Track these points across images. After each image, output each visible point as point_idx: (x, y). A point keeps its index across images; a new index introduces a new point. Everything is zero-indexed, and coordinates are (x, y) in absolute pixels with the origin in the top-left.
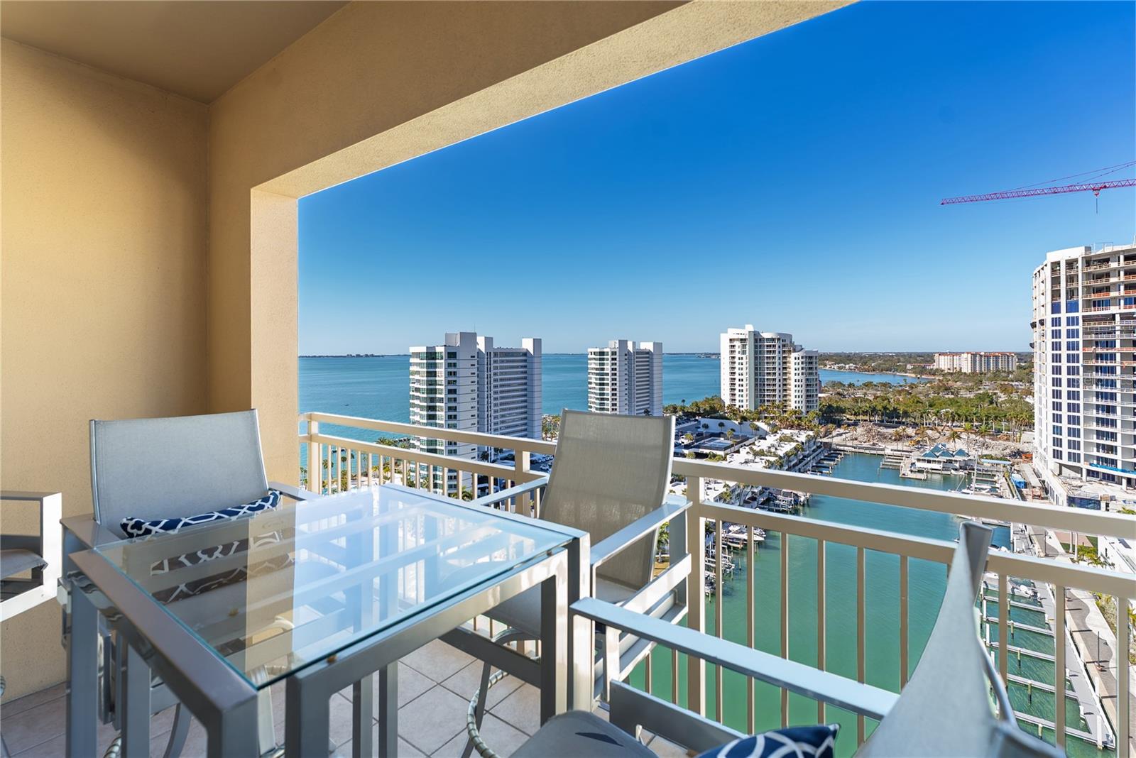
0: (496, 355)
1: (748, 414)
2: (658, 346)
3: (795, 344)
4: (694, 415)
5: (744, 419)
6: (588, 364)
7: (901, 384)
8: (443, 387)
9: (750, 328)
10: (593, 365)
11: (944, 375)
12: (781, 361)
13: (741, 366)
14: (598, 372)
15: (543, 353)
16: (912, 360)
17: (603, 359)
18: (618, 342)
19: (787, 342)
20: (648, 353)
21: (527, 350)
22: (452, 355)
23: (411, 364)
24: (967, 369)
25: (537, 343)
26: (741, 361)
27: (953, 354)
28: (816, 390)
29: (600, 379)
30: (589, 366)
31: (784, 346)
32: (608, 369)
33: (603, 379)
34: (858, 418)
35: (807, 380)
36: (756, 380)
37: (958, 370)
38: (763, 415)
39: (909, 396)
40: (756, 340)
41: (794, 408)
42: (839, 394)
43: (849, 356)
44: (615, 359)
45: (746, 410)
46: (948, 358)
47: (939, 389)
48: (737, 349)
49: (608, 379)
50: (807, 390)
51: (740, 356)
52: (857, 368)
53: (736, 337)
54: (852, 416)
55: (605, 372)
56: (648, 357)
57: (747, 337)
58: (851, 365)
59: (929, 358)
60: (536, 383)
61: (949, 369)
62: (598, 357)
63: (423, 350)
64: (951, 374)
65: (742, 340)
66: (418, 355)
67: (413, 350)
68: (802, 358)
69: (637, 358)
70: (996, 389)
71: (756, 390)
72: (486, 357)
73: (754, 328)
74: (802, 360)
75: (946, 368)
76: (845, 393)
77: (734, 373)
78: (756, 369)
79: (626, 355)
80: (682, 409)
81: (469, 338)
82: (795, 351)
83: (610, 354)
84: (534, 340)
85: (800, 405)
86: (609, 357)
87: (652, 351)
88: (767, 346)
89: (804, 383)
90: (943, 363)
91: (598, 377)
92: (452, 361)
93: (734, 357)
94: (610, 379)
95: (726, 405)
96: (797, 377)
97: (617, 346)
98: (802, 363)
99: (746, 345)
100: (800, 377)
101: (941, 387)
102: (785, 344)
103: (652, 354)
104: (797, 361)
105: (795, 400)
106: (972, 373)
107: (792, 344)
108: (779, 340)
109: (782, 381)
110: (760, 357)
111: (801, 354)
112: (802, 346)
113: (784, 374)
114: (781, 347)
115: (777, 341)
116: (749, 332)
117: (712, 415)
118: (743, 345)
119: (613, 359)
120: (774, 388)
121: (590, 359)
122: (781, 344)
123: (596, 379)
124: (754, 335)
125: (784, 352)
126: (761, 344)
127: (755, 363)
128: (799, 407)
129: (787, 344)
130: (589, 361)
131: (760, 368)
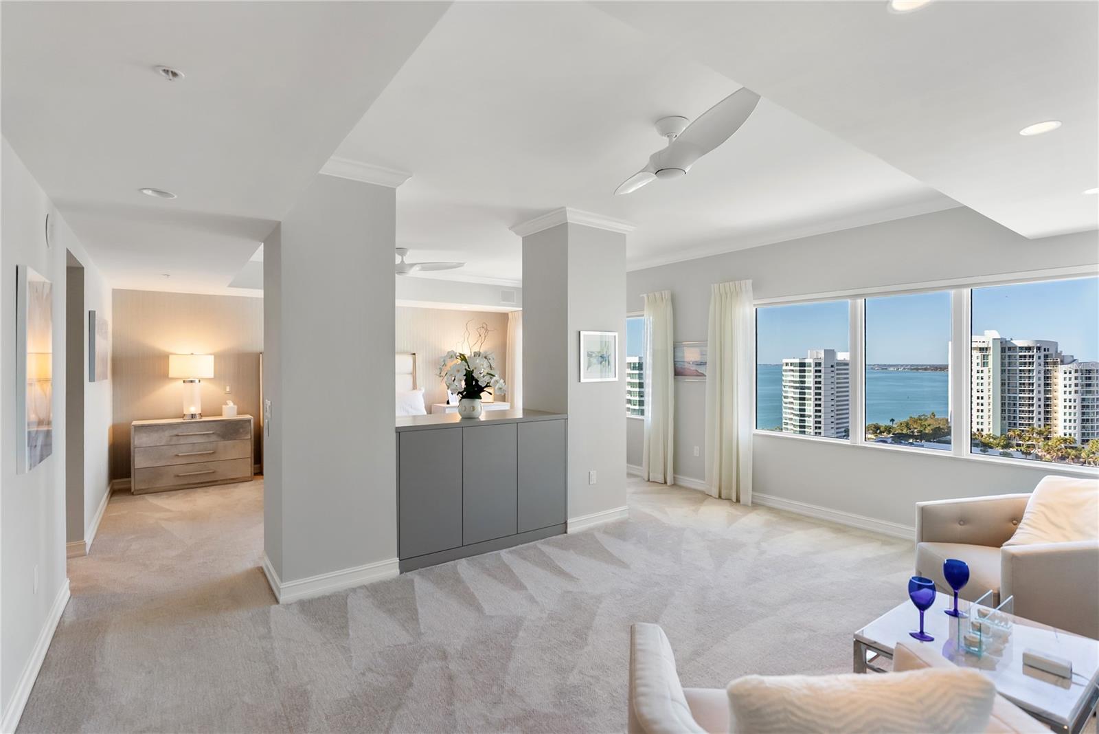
1: (991, 440)
3: (1063, 354)
5: (987, 445)
9: (994, 334)
10: (790, 377)
12: (1042, 375)
13: (980, 381)
14: (798, 385)
17: (804, 371)
18: (823, 352)
19: (1051, 351)
20: (844, 364)
26: (980, 375)
29: (800, 393)
30: (784, 378)
31: (1046, 356)
32: (810, 381)
33: (804, 393)
35: (1083, 400)
36: (1003, 398)
38: (1014, 442)
40: (1003, 350)
41: (1063, 436)
44: (820, 371)
45: (989, 436)
49: (810, 394)
50: (1083, 414)
51: (980, 368)
55: (806, 385)
56: (848, 370)
57: (991, 345)
62: (798, 368)
65: (981, 349)
66: (632, 365)
68: (1076, 371)
69: (837, 369)
71: (1003, 411)
73: (999, 333)
74: (1076, 375)
78: (1003, 384)
79: (832, 366)
82: (1062, 362)
83: (813, 365)
85: (1072, 431)
86: (812, 369)
88: (1021, 356)
89: (1078, 404)
91: (798, 391)
94: (813, 394)
96: (1068, 396)
97: (822, 356)
98: (1076, 378)
99: (988, 355)
100: (1073, 396)
102: (1049, 356)
104: (1068, 375)
105: (1064, 424)
107: (1058, 354)
108: (1039, 349)
109: (1042, 400)
110: (1009, 370)
111: (1072, 367)
112: (1072, 356)
113: (1047, 392)
114: (1042, 358)
115: (1035, 350)
116: (994, 339)
117: (941, 439)
118: (984, 355)
119: (816, 371)
120: (1031, 409)
121: (786, 371)
122: (1042, 354)
123: (795, 393)
124: (1001, 343)
125: (1046, 363)
126: (1011, 354)
127: (1002, 377)
128: (1070, 435)
129: (1052, 354)
130: (784, 373)
131: (1009, 383)
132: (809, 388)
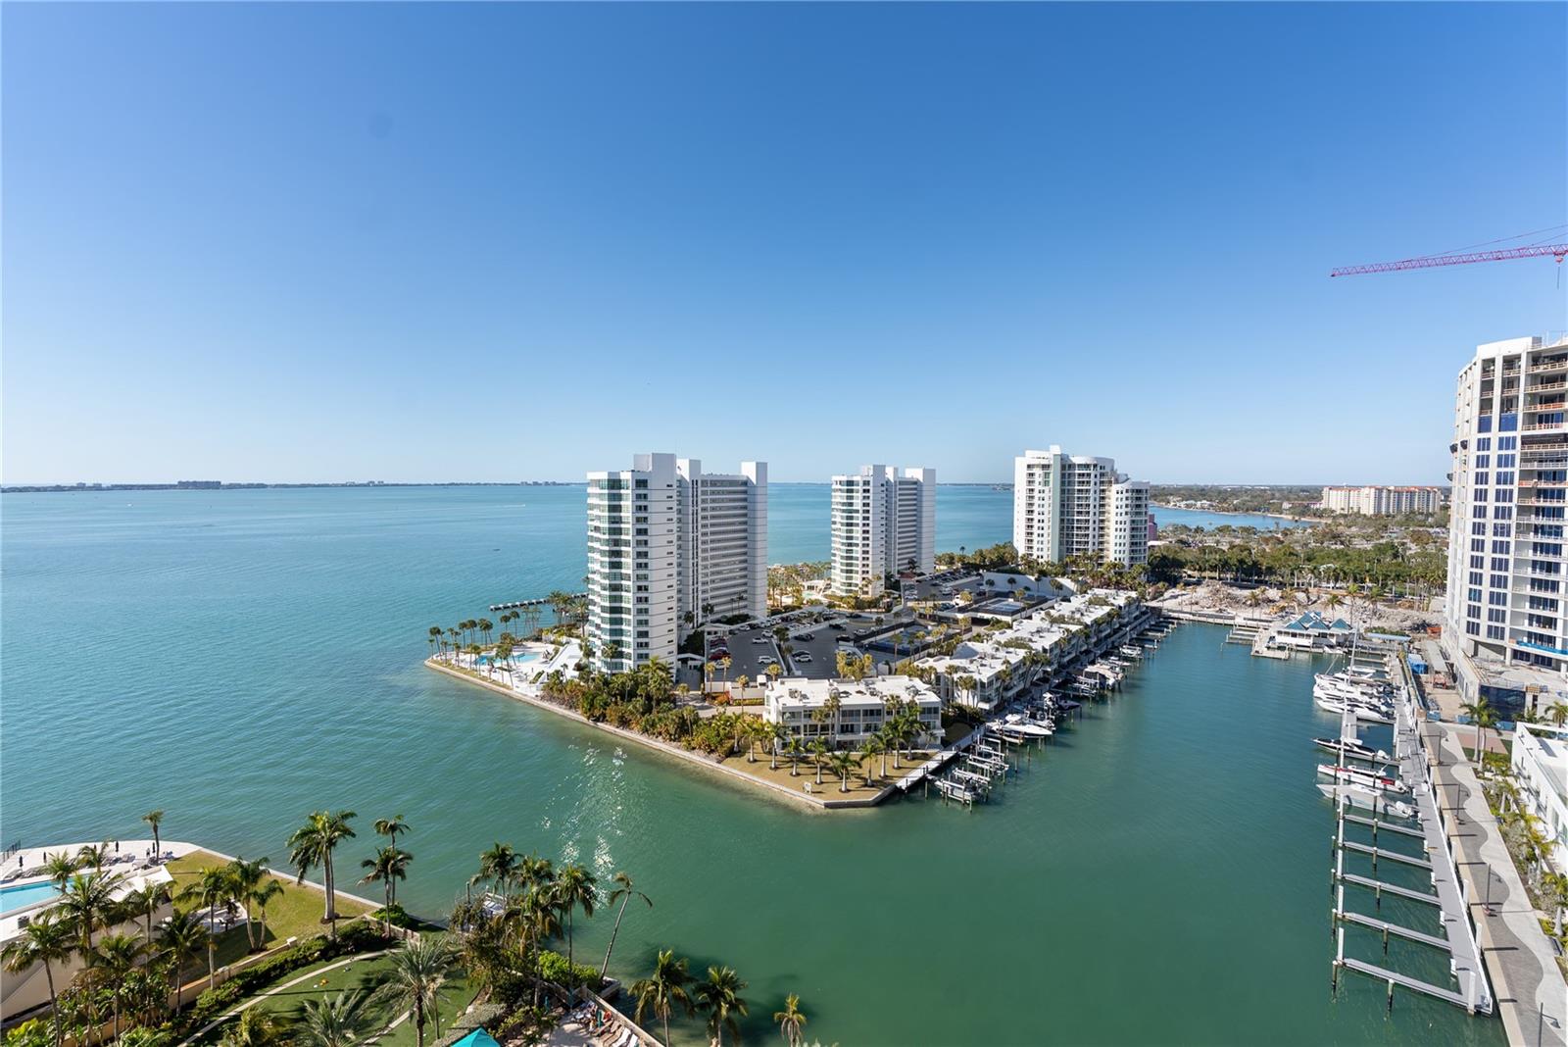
0: (704, 483)
1: (1050, 568)
2: (929, 473)
3: (1118, 472)
4: (976, 567)
5: (1043, 573)
6: (831, 497)
7: (1271, 529)
8: (630, 526)
9: (1056, 450)
10: (839, 498)
11: (1334, 517)
12: (1097, 496)
13: (1041, 502)
14: (845, 508)
15: (769, 481)
16: (1292, 496)
17: (852, 491)
18: (872, 467)
19: (1108, 469)
20: (916, 482)
21: (748, 477)
22: (641, 483)
23: (589, 495)
24: (1368, 509)
25: (761, 468)
26: (1042, 495)
27: (1350, 488)
28: (1145, 535)
29: (848, 518)
30: (833, 500)
31: (1102, 475)
32: (858, 504)
33: (851, 518)
34: (1204, 574)
35: (1133, 522)
36: (1062, 521)
37: (1355, 510)
38: (1069, 569)
39: (1280, 546)
40: (1063, 467)
41: (1113, 561)
42: (1181, 541)
43: (1203, 490)
44: (868, 491)
45: (1047, 563)
46: (1342, 494)
47: (1324, 536)
48: (1037, 479)
49: (858, 519)
50: (1133, 536)
51: (1041, 488)
52: (1212, 506)
53: (1037, 462)
54: (1196, 572)
55: (854, 508)
56: (915, 489)
58: (1204, 501)
59: (1315, 494)
60: (759, 522)
61: (1343, 509)
62: (845, 488)
63: (604, 476)
64: (1345, 516)
65: (1044, 467)
66: (597, 483)
67: (592, 476)
68: (1127, 491)
69: (900, 489)
70: (1405, 538)
71: (1062, 534)
72: (691, 486)
73: (1061, 448)
74: (1127, 495)
75: (1339, 508)
76: (1191, 540)
77: (1032, 511)
78: (1063, 506)
79: (882, 485)
80: (962, 559)
81: (665, 461)
82: (1117, 482)
83: (861, 484)
84: (757, 464)
85: (1122, 556)
86: (860, 488)
87: (921, 480)
88: (1079, 475)
89: (1128, 526)
90: (1334, 501)
91: (845, 514)
92: (642, 492)
93: (1032, 490)
94: (861, 519)
95: (1020, 555)
96: (1119, 518)
97: (871, 473)
98: (1127, 499)
99: (1049, 473)
100: (1124, 518)
101: (1328, 533)
102: (1104, 473)
103: (921, 485)
104: (1120, 496)
105: (1115, 548)
106: (1375, 515)
107: (1114, 473)
108: (1096, 466)
109: (1097, 522)
110: (1068, 490)
111: (1125, 486)
112: (1126, 475)
113: (1101, 513)
114: (1098, 476)
115: (1092, 468)
116: (1055, 455)
117: (1000, 568)
118: (1045, 473)
119: (865, 491)
120: (1087, 532)
121: (837, 490)
122: (1098, 472)
123: (842, 517)
124: (1061, 459)
125: (1102, 483)
126: (1070, 472)
127: (1061, 497)
128: (1120, 559)
129: (1107, 473)
131: (1068, 505)
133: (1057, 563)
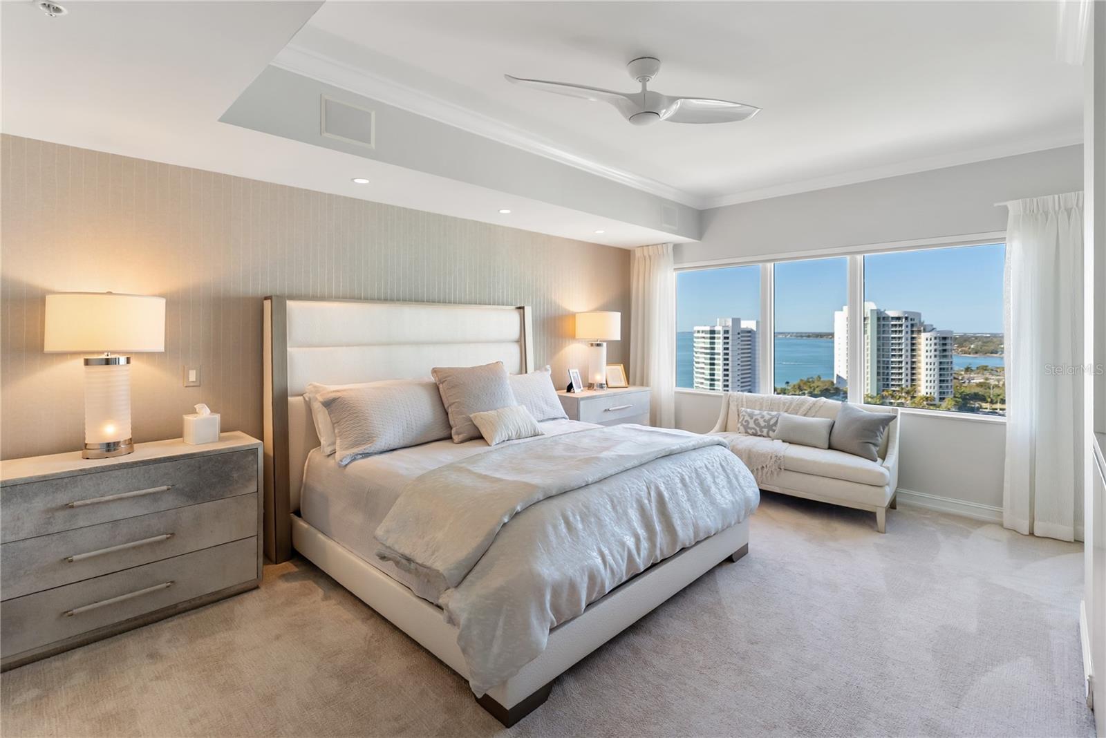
3: (925, 323)
6: (693, 342)
9: (872, 306)
10: (701, 343)
12: (909, 342)
14: (708, 351)
17: (714, 338)
18: (730, 321)
19: (916, 321)
20: (750, 332)
28: (952, 374)
29: (711, 359)
30: (695, 345)
31: (912, 325)
32: (719, 347)
33: (714, 359)
34: (994, 406)
35: (941, 363)
36: (878, 362)
38: (888, 401)
40: (879, 319)
41: (925, 394)
44: (728, 338)
49: (719, 359)
50: (941, 375)
54: (988, 404)
55: (716, 351)
56: (750, 336)
57: (869, 315)
62: (709, 336)
68: (935, 338)
69: (740, 337)
71: (878, 374)
73: (876, 304)
74: (936, 341)
78: (878, 350)
79: (739, 334)
82: (925, 331)
83: (722, 332)
86: (721, 336)
87: (755, 329)
88: (892, 325)
89: (937, 366)
91: (709, 356)
94: (722, 359)
96: (929, 360)
97: (730, 325)
98: (935, 344)
99: (867, 324)
100: (933, 360)
102: (915, 326)
103: (755, 333)
104: (929, 342)
105: (926, 384)
107: (921, 324)
108: (906, 318)
109: (909, 363)
110: (883, 337)
111: (933, 334)
112: (932, 325)
113: (913, 356)
114: (909, 326)
115: (904, 320)
116: (872, 310)
119: (725, 338)
120: (900, 371)
121: (698, 338)
122: (909, 323)
123: (705, 359)
124: (877, 313)
125: (912, 332)
126: (885, 323)
127: (878, 343)
128: (931, 393)
129: (916, 324)
130: (695, 340)
131: (883, 349)
132: (719, 354)
133: (875, 395)
